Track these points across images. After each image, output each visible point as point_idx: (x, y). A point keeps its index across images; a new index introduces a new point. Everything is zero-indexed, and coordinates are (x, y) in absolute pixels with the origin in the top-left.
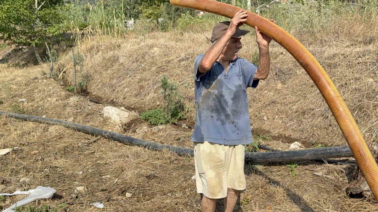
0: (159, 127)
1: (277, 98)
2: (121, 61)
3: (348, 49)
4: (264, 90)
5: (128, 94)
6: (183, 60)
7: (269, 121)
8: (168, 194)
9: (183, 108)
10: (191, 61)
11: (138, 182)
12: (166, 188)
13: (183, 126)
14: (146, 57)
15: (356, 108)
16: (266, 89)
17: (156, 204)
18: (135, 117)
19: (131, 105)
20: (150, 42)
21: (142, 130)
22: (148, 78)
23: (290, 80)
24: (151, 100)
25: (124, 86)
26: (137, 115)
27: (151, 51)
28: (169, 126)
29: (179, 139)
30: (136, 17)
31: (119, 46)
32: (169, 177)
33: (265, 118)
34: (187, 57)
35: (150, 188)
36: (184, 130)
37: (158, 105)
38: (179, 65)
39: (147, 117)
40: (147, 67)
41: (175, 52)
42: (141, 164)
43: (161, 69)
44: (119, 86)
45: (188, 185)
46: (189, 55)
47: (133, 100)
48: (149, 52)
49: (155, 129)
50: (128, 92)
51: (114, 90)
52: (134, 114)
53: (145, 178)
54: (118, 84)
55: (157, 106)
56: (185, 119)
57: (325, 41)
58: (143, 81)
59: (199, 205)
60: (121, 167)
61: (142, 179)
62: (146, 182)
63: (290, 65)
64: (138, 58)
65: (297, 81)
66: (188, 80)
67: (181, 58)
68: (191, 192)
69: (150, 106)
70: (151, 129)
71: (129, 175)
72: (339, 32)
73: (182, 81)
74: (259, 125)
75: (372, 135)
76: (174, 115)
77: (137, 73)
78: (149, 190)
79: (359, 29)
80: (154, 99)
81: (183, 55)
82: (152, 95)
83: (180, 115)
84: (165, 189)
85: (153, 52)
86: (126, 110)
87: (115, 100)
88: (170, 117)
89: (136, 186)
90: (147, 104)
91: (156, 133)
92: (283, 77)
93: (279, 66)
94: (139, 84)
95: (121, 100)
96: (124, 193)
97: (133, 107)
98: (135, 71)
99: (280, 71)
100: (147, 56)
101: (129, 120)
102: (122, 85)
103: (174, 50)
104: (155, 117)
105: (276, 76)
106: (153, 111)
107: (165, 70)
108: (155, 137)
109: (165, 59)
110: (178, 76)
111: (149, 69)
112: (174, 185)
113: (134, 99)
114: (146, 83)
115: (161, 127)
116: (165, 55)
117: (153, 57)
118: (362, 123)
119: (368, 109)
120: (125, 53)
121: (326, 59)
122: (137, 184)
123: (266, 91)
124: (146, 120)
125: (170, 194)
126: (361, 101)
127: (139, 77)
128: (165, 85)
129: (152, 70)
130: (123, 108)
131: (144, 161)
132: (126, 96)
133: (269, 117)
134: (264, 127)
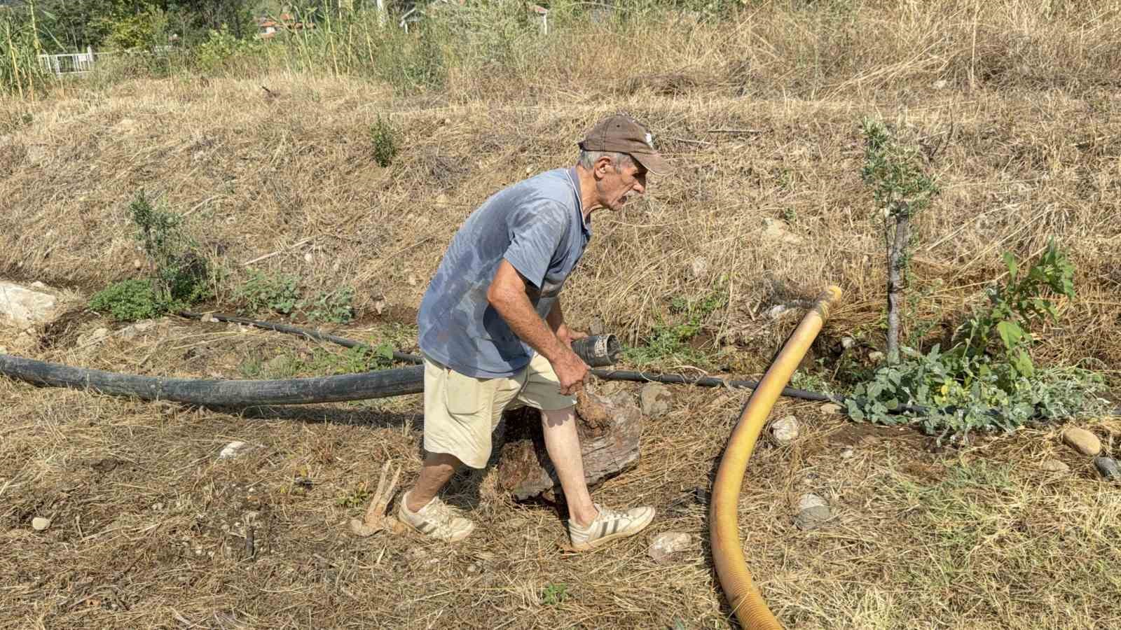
0: (137, 326)
1: (437, 231)
2: (33, 158)
3: (587, 108)
4: (406, 211)
5: (57, 245)
6: (198, 147)
7: (422, 285)
8: (154, 506)
9: (204, 271)
10: (219, 150)
11: (70, 483)
12: (148, 491)
13: (204, 319)
14: (102, 145)
15: (606, 242)
16: (410, 211)
17: (114, 541)
18: (75, 306)
19: (67, 274)
20: (112, 104)
21: (92, 337)
22: (106, 200)
23: (466, 185)
24: (119, 257)
25: (42, 224)
26: (79, 298)
27: (113, 128)
28: (165, 321)
29: (191, 354)
30: (96, 43)
31: (28, 120)
32: (159, 460)
33: (412, 281)
34: (209, 138)
35: (103, 497)
36: (209, 327)
37: (139, 269)
38: (189, 161)
39: (106, 301)
40: (104, 171)
41: (179, 128)
42: (82, 432)
43: (141, 174)
44: (30, 226)
45: (209, 474)
46: (214, 135)
47: (68, 261)
48: (110, 131)
49: (127, 332)
50: (56, 240)
51: (17, 238)
52: (70, 297)
53: (91, 469)
54: (27, 220)
55: (136, 271)
56: (214, 298)
57: (541, 90)
58: (96, 209)
59: (237, 524)
60: (23, 446)
61: (83, 473)
62: (93, 481)
63: (462, 150)
64: (79, 148)
65: (481, 187)
66: (214, 197)
67: (192, 143)
68: (217, 493)
69: (115, 274)
70: (116, 333)
71: (44, 466)
72: (567, 69)
73: (198, 202)
74: (398, 297)
75: (641, 300)
76: (180, 292)
77: (78, 188)
78: (101, 501)
79: (609, 60)
80: (125, 253)
81: (198, 136)
82: (119, 242)
83: (197, 290)
84: (145, 494)
85: (119, 130)
86: (49, 289)
87: (20, 264)
88: (169, 297)
89: (65, 495)
90: (108, 266)
91: (128, 344)
92: (448, 178)
93: (436, 152)
94: (85, 216)
95: (37, 262)
96: (27, 520)
97: (70, 277)
98: (73, 182)
99: (442, 164)
100: (104, 142)
101: (58, 315)
102: (37, 222)
103: (176, 122)
104: (129, 301)
105: (432, 177)
106: (124, 284)
107: (151, 175)
108: (127, 354)
109: (151, 148)
110: (186, 190)
111: (110, 177)
112: (171, 478)
113: (72, 258)
114: (104, 212)
115: (142, 326)
116: (152, 138)
117: (119, 144)
118: (620, 274)
119: (630, 242)
120: (42, 138)
121: (540, 132)
122: (67, 489)
123: (411, 216)
124: (105, 310)
125: (160, 505)
126: (615, 224)
127: (82, 199)
128: (143, 215)
129: (118, 177)
130: (39, 284)
131: (92, 425)
132: (49, 250)
133: (421, 277)
134: (409, 302)
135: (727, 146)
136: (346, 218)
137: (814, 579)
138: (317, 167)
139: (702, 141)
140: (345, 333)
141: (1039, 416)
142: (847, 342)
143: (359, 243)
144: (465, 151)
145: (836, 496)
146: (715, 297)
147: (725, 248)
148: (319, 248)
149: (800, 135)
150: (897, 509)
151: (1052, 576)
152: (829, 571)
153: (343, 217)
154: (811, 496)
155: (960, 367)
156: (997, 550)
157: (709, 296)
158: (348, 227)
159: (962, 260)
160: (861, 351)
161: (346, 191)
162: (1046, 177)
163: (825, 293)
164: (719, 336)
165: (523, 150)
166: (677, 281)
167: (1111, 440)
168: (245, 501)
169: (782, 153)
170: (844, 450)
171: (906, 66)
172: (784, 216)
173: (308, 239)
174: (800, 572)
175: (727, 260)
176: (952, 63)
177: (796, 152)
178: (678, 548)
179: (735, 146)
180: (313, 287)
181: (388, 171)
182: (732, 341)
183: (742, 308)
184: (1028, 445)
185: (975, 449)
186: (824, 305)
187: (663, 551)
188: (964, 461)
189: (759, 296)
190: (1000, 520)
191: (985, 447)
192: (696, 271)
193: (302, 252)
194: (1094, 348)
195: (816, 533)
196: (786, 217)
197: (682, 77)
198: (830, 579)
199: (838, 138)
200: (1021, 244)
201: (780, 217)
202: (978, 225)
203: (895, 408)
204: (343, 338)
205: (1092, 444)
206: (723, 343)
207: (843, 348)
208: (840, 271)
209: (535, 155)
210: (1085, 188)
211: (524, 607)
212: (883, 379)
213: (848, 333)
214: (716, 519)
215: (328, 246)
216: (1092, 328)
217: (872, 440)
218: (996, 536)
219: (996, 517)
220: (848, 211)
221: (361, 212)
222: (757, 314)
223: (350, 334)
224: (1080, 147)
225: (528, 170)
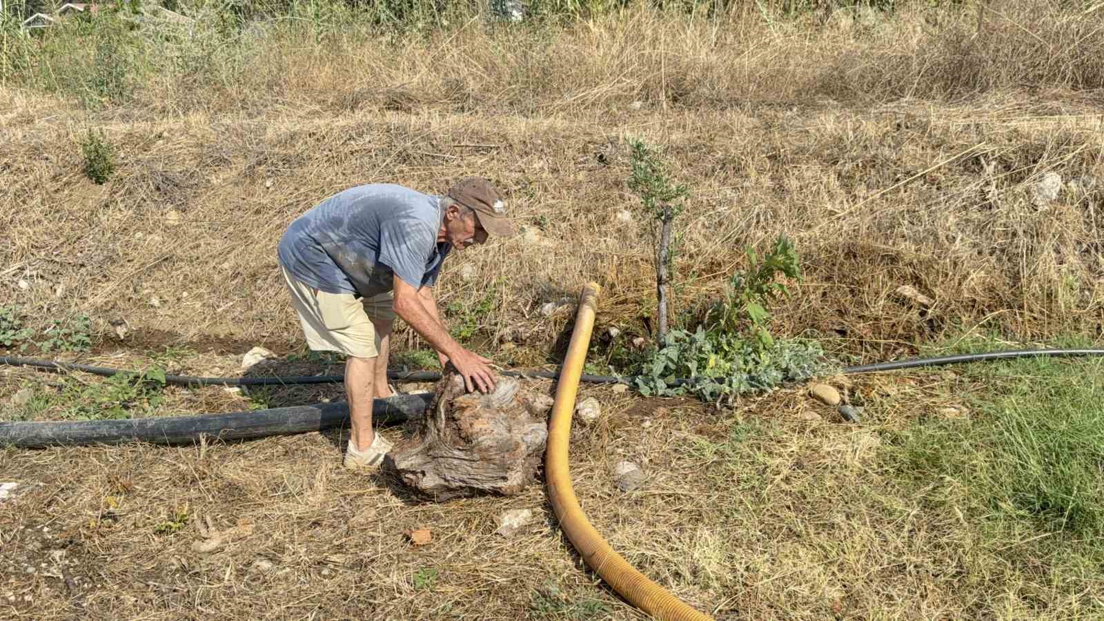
1: (174, 249)
3: (322, 122)
4: (132, 230)
7: (167, 306)
16: (138, 230)
23: (199, 201)
33: (155, 301)
59: (43, 565)
63: (188, 164)
65: (218, 202)
74: (141, 321)
79: (323, 75)
92: (177, 195)
93: (159, 167)
99: (167, 179)
105: (158, 193)
121: (275, 145)
123: (139, 235)
133: (166, 298)
134: (156, 324)
135: (472, 159)
136: (62, 240)
137: (648, 530)
138: (18, 186)
139: (447, 155)
140: (93, 361)
141: (786, 378)
142: (614, 332)
143: (82, 265)
144: (191, 165)
145: (646, 460)
146: (489, 299)
147: (491, 254)
148: (35, 273)
149: (537, 150)
150: (699, 464)
151: (830, 501)
152: (658, 521)
153: (58, 238)
154: (626, 463)
155: (719, 343)
156: (784, 486)
157: (483, 299)
158: (66, 249)
159: (691, 256)
160: (626, 339)
161: (58, 211)
162: (746, 184)
163: (588, 290)
164: (497, 335)
165: (259, 164)
166: (449, 287)
167: (846, 392)
168: (43, 541)
169: (523, 166)
170: (642, 421)
171: (605, 89)
172: (538, 223)
173: (18, 265)
174: (634, 526)
175: (495, 265)
176: (645, 86)
177: (536, 166)
178: (523, 522)
179: (480, 160)
180: (34, 315)
181: (105, 188)
182: (510, 338)
183: (515, 308)
184: (786, 401)
185: (746, 408)
186: (591, 299)
187: (510, 528)
188: (740, 419)
189: (529, 296)
190: (782, 463)
191: (754, 406)
192: (466, 276)
193: (15, 279)
194: (809, 321)
195: (638, 493)
196: (540, 224)
197: (402, 94)
198: (661, 528)
199: (570, 153)
200: (738, 241)
201: (535, 223)
202: (699, 225)
203: (672, 383)
204: (92, 366)
205: (834, 396)
206: (501, 341)
207: (611, 337)
208: (595, 270)
209: (273, 169)
210: (780, 190)
211: (397, 595)
212: (663, 358)
213: (612, 323)
214: (558, 493)
215: (44, 271)
216: (805, 306)
217: (662, 410)
218: (781, 476)
219: (778, 460)
220: (591, 216)
221: (79, 233)
222: (530, 312)
223: (99, 362)
224: (769, 158)
225: (268, 184)
